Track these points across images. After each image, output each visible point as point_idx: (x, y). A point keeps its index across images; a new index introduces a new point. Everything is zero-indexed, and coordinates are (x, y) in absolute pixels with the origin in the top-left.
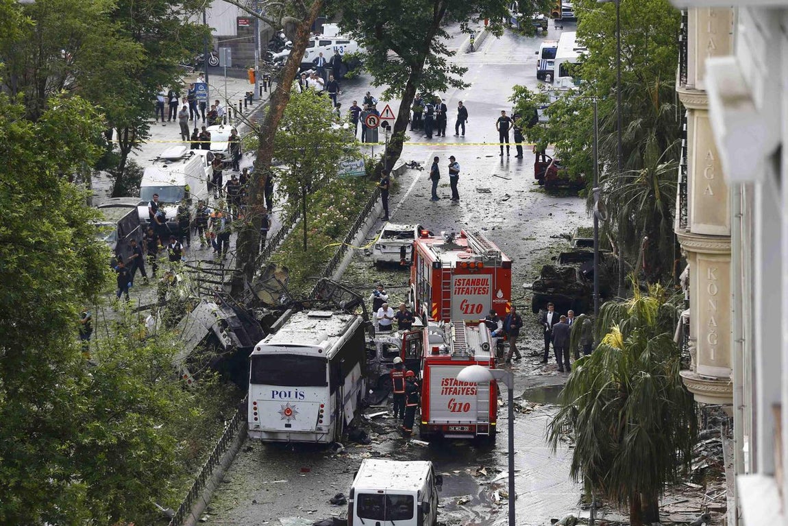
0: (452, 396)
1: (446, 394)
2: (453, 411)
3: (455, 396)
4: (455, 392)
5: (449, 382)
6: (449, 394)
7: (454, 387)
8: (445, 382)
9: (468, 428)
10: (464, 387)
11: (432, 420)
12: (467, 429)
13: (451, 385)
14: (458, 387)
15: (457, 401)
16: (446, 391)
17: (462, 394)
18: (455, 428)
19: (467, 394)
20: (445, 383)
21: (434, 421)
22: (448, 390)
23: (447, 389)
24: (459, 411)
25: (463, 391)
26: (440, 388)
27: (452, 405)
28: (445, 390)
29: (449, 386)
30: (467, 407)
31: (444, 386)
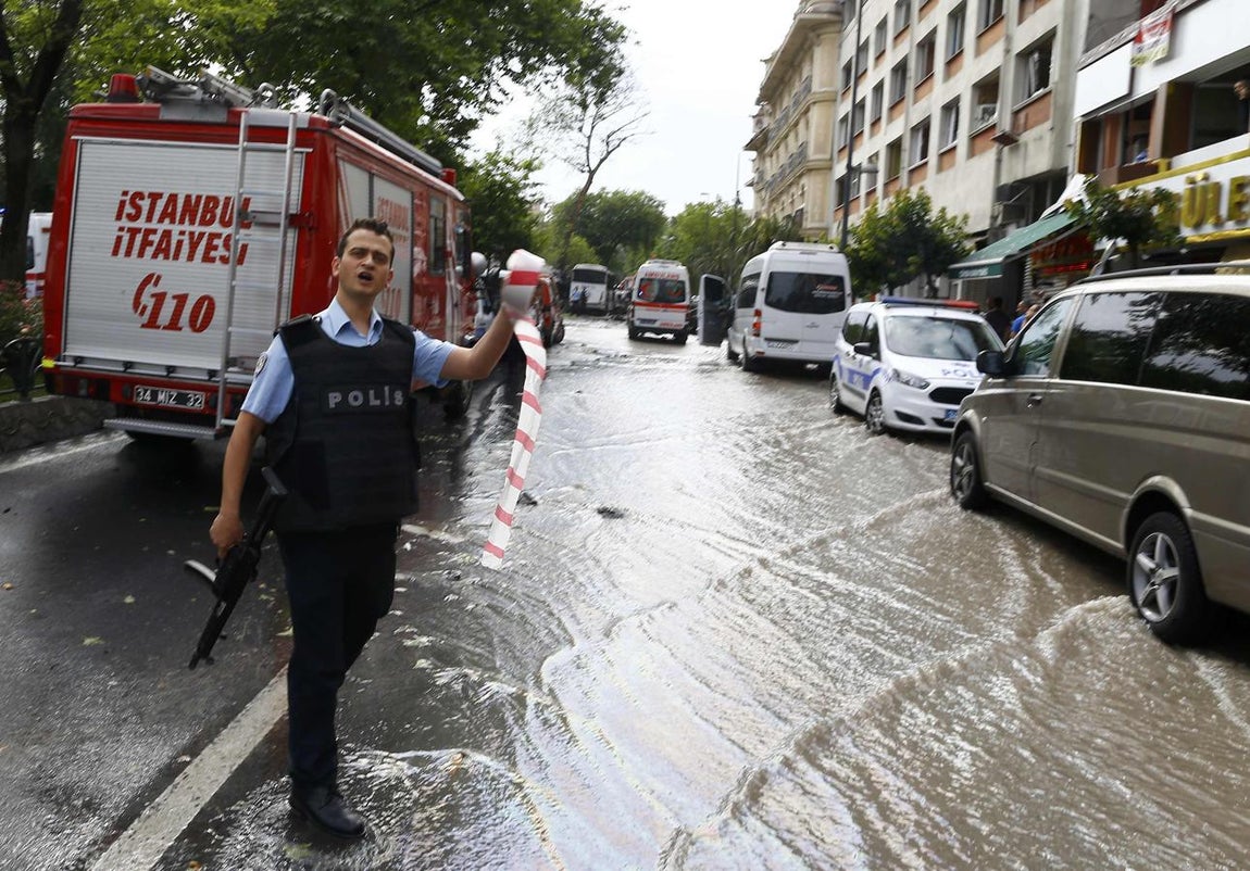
0: (149, 264)
1: (128, 253)
2: (152, 323)
3: (160, 266)
4: (163, 250)
5: (145, 204)
6: (141, 254)
7: (162, 228)
8: (131, 204)
9: (201, 396)
10: (197, 229)
11: (73, 350)
12: (197, 402)
13: (149, 219)
14: (176, 229)
15: (170, 286)
16: (131, 243)
17: (191, 258)
18: (154, 396)
19: (207, 259)
20: (128, 209)
21: (79, 360)
22: (139, 238)
23: (134, 232)
24: (174, 325)
25: (194, 247)
26: (110, 228)
27: (148, 301)
28: (126, 237)
29: (141, 223)
30: (203, 315)
31: (125, 223)
